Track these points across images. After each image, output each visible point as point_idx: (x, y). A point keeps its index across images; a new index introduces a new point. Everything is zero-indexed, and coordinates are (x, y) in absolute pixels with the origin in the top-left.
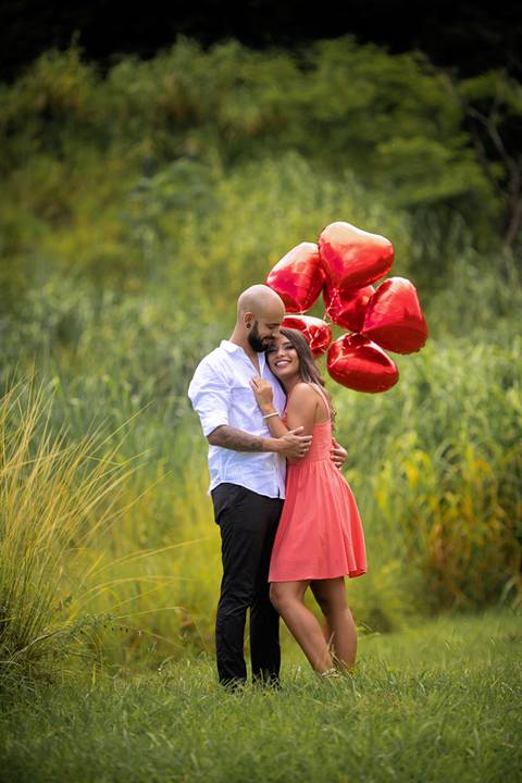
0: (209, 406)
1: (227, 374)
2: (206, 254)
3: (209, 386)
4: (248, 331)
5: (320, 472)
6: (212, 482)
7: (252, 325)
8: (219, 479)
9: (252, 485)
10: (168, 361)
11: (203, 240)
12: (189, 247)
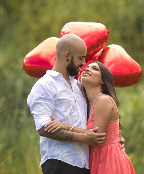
0: (40, 111)
1: (53, 91)
2: (37, 21)
3: (40, 98)
4: (67, 64)
5: (114, 151)
6: (42, 159)
7: (70, 60)
8: (47, 157)
9: (68, 160)
10: (13, 89)
11: (35, 13)
12: (26, 17)
